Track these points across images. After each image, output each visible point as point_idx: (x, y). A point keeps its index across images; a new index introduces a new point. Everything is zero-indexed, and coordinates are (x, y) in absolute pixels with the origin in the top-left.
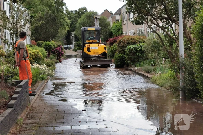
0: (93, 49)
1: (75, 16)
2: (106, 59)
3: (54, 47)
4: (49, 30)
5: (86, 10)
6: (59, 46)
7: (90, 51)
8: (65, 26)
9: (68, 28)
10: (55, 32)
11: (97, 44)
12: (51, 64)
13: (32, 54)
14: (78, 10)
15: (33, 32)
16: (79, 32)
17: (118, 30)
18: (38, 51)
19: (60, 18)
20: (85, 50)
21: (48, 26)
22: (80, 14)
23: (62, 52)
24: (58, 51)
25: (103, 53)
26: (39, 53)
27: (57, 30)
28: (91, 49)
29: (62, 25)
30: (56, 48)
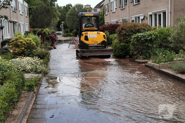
0: (91, 37)
1: (63, 11)
2: (105, 48)
3: (48, 34)
4: (44, 19)
5: (72, 6)
6: (53, 33)
7: (88, 40)
8: (57, 17)
9: (58, 19)
10: (49, 21)
11: (96, 32)
12: (45, 54)
13: (24, 42)
14: (66, 6)
15: (31, 21)
16: (69, 21)
17: (101, 20)
18: (31, 39)
19: (53, 11)
20: (83, 39)
21: (43, 16)
22: (67, 9)
23: (56, 38)
24: (52, 38)
25: (102, 42)
26: (32, 41)
27: (50, 20)
28: (88, 37)
29: (54, 16)
30: (50, 34)
